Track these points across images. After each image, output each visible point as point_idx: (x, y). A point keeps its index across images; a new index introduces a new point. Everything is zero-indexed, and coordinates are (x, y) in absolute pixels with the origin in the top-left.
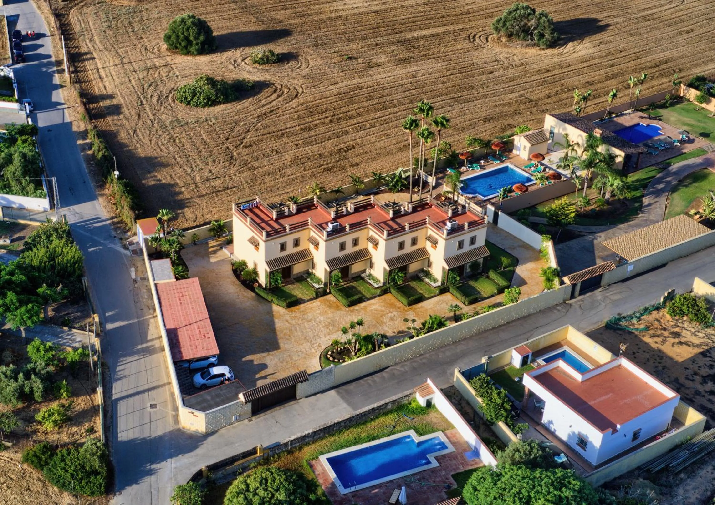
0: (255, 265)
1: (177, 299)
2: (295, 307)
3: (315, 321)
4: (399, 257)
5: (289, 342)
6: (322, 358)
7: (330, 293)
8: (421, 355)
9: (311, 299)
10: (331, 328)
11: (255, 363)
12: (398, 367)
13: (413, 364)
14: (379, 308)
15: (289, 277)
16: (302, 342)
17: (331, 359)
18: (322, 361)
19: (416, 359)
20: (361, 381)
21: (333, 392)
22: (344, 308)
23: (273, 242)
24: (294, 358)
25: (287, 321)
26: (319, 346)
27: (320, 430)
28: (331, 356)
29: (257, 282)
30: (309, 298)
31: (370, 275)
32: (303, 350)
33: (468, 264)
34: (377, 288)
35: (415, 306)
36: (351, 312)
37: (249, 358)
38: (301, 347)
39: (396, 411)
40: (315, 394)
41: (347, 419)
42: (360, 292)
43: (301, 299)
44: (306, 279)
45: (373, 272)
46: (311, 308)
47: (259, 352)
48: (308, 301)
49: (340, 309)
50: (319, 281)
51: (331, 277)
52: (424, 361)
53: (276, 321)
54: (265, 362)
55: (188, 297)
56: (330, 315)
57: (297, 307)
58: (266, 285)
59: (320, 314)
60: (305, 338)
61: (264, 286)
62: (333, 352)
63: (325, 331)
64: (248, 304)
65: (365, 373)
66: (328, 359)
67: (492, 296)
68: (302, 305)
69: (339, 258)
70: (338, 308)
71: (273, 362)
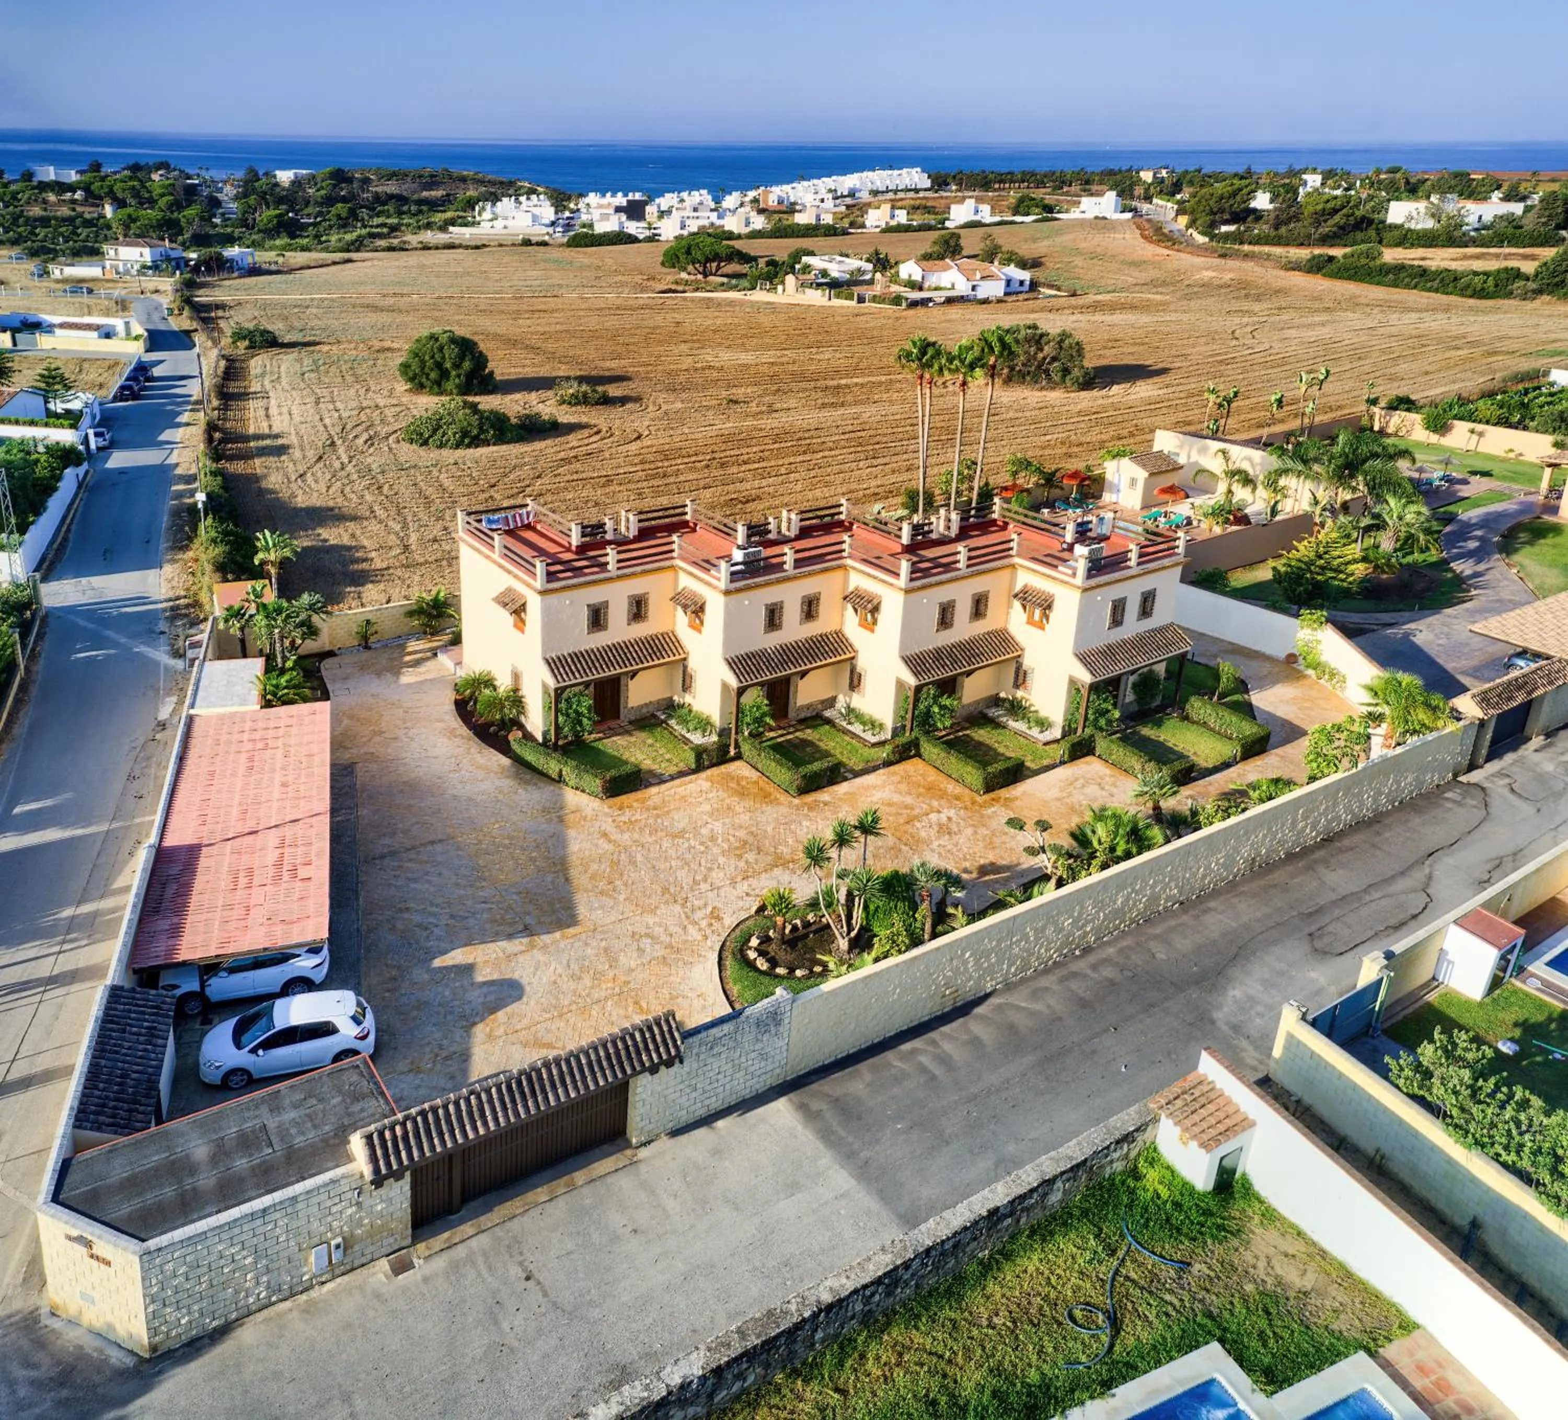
0: (516, 677)
1: (243, 757)
2: (632, 796)
3: (697, 834)
4: (938, 651)
5: (609, 902)
6: (729, 962)
7: (739, 757)
8: (1087, 951)
9: (681, 774)
10: (751, 857)
11: (481, 977)
12: (1019, 998)
13: (1073, 985)
14: (896, 798)
15: (617, 715)
16: (654, 901)
17: (762, 964)
18: (728, 973)
19: (1075, 967)
20: (890, 1056)
21: (781, 1107)
22: (783, 798)
23: (566, 598)
24: (622, 959)
25: (605, 835)
26: (715, 916)
27: (749, 1355)
28: (761, 953)
29: (521, 727)
30: (673, 770)
31: (850, 710)
32: (658, 930)
33: (1132, 679)
34: (874, 745)
35: (1004, 793)
36: (811, 809)
37: (457, 957)
38: (650, 920)
39: (1085, 1213)
40: (707, 1120)
41: (878, 1281)
42: (827, 754)
43: (651, 773)
44: (664, 722)
45: (858, 701)
46: (683, 798)
47: (496, 937)
48: (672, 778)
49: (775, 802)
50: (704, 724)
51: (739, 710)
52: (1107, 972)
53: (572, 833)
54: (516, 976)
55: (279, 753)
56: (745, 818)
57: (639, 795)
58: (545, 734)
59: (711, 814)
60: (665, 890)
61: (540, 739)
62: (766, 940)
63: (732, 865)
64: (486, 786)
65: (901, 1023)
66: (751, 965)
67: (1226, 765)
68: (654, 790)
69: (763, 652)
70: (766, 797)
71: (546, 976)
